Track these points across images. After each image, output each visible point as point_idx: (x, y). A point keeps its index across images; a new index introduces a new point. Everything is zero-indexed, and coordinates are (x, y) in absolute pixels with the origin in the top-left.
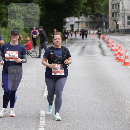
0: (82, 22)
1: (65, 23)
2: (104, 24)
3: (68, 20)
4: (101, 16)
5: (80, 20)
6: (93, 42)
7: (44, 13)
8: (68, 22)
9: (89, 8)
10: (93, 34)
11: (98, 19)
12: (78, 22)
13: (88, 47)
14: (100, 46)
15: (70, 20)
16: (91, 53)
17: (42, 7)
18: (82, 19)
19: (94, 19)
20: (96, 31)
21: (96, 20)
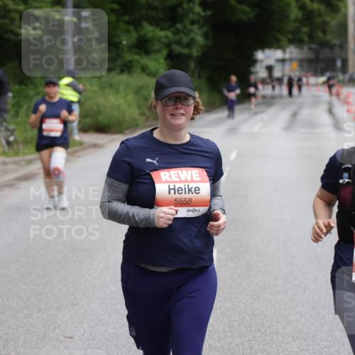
0: (291, 60)
1: (255, 62)
2: (339, 64)
3: (260, 55)
4: (331, 47)
5: (287, 56)
6: (316, 102)
7: (210, 43)
8: (262, 61)
9: (305, 29)
10: (316, 85)
11: (325, 53)
12: (283, 61)
13: (305, 113)
14: (330, 111)
15: (266, 57)
16: (311, 124)
17: (205, 29)
18: (291, 53)
19: (317, 53)
20: (323, 79)
21: (321, 56)
